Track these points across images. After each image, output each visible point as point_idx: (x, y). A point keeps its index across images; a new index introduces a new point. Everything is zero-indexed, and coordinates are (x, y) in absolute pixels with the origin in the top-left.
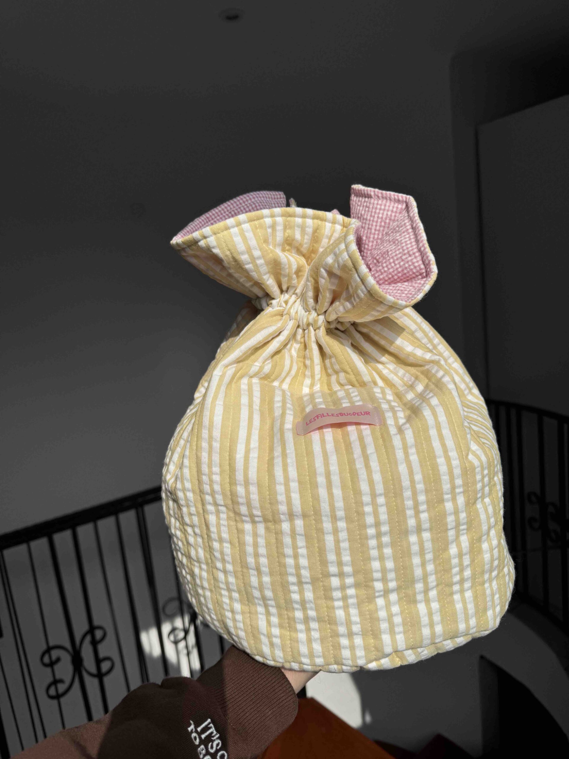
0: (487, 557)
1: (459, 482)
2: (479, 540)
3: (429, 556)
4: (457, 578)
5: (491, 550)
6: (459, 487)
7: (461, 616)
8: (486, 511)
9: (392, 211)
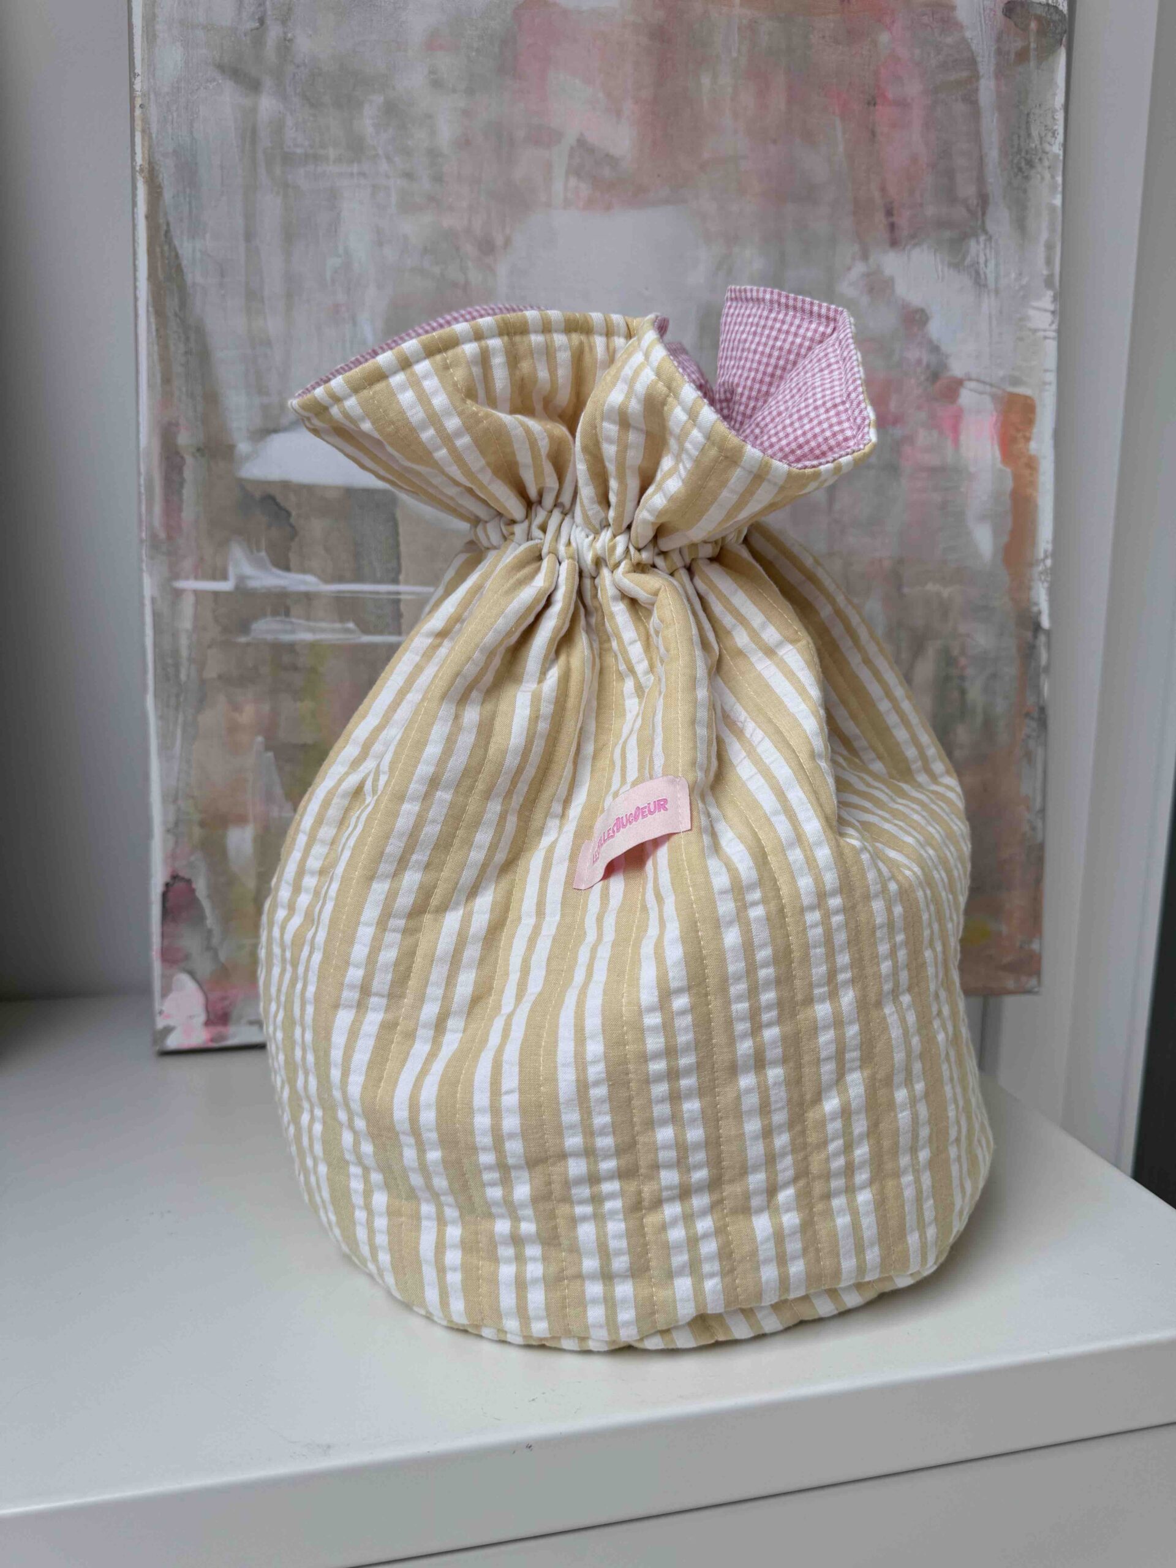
0: (904, 1117)
1: (843, 959)
2: (888, 1082)
3: (779, 1117)
4: (839, 1163)
5: (913, 1101)
6: (844, 969)
7: (846, 1245)
8: (903, 1020)
9: (804, 337)
